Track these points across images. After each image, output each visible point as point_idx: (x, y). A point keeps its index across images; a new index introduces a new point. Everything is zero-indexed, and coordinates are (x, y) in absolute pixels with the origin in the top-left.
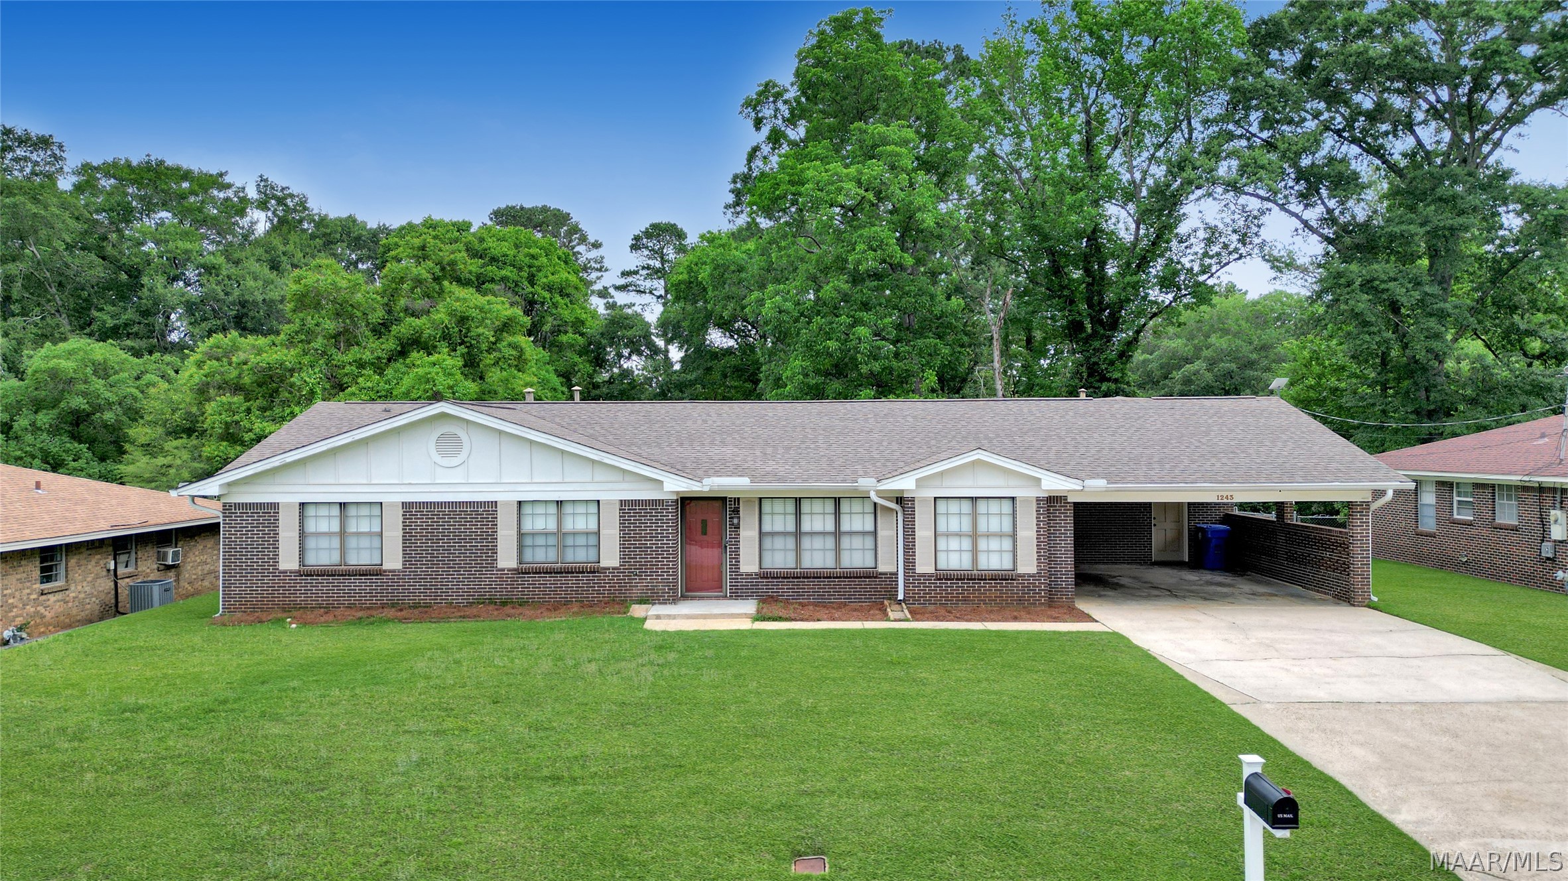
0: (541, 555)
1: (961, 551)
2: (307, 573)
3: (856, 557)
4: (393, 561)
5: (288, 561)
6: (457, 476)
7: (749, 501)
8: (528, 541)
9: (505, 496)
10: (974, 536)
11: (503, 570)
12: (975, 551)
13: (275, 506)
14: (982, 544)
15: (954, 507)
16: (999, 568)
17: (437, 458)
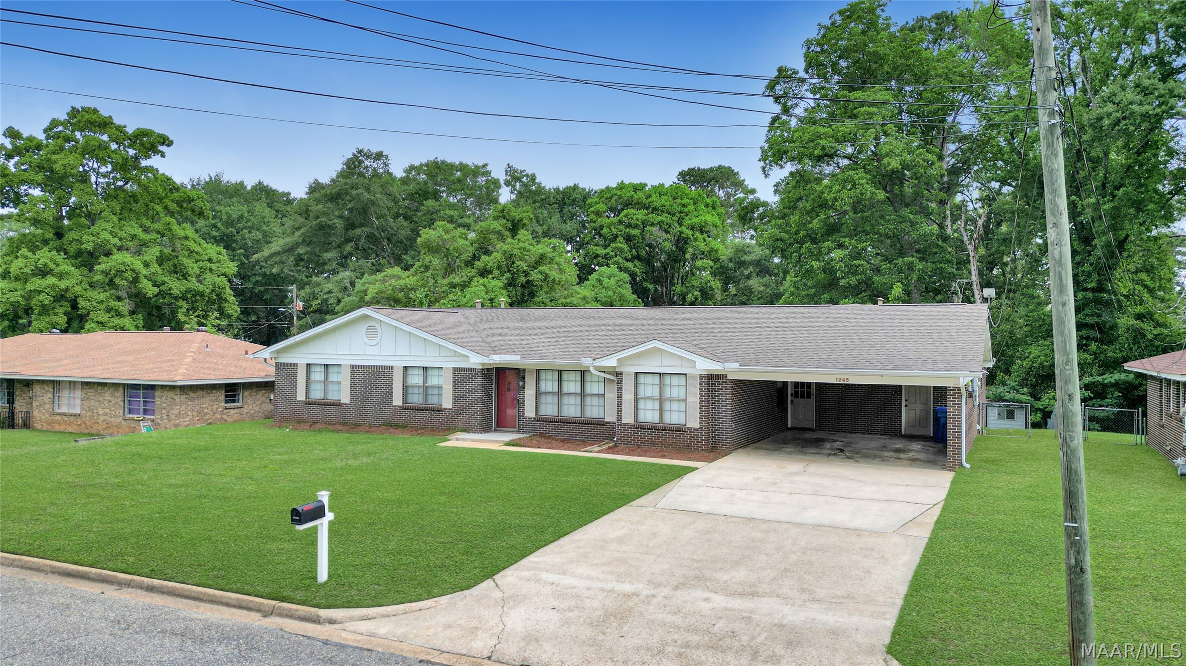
0: (416, 399)
1: (653, 410)
2: (309, 403)
3: (593, 411)
4: (345, 399)
5: (301, 397)
6: (375, 351)
7: (531, 371)
8: (410, 391)
9: (398, 364)
10: (662, 400)
11: (395, 406)
12: (661, 410)
13: (296, 365)
14: (667, 406)
15: (649, 379)
16: (677, 423)
17: (366, 340)
